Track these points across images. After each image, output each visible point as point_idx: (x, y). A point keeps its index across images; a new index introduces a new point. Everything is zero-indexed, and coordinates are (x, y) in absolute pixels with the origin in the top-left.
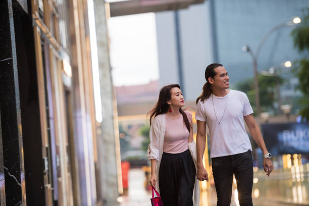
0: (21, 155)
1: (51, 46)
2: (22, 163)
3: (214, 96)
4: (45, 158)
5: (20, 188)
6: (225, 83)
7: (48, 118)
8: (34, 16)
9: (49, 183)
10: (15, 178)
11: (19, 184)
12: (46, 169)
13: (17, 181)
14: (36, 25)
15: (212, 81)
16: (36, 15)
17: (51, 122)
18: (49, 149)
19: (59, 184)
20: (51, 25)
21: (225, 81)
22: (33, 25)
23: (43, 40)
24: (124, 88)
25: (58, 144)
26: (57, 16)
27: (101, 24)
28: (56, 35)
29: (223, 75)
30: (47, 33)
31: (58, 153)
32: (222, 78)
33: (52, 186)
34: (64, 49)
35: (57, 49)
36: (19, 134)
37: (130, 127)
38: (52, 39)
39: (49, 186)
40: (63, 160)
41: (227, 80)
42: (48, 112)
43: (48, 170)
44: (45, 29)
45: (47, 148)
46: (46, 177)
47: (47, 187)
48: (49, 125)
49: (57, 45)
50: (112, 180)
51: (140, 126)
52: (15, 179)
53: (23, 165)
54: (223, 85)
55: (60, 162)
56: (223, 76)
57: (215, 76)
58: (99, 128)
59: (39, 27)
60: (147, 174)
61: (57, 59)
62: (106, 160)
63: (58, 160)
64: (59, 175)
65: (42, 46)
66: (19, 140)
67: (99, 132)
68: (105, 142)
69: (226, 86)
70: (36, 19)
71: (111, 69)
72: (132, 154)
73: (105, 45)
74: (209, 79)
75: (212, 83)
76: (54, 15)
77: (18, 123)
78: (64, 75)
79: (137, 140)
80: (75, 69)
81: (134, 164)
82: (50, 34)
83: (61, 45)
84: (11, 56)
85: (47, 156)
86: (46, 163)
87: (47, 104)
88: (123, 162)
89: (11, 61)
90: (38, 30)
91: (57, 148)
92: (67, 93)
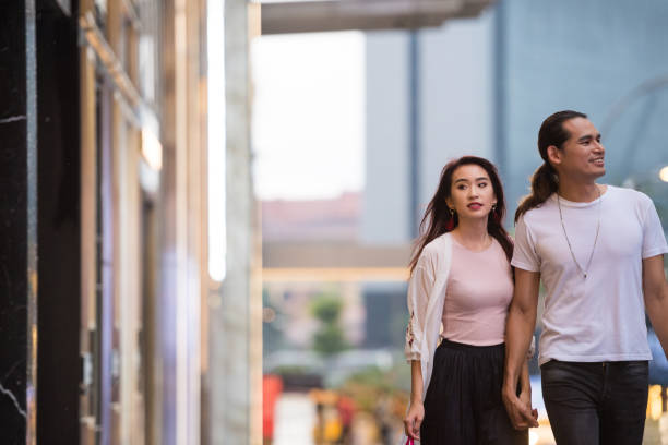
0: (31, 344)
1: (117, 96)
2: (31, 364)
3: (563, 201)
4: (86, 355)
5: (23, 422)
6: (592, 161)
7: (99, 263)
8: (83, 23)
9: (91, 414)
10: (13, 397)
11: (22, 412)
12: (87, 380)
13: (17, 404)
14: (87, 44)
15: (556, 157)
16: (88, 20)
17: (106, 273)
18: (96, 336)
19: (115, 418)
20: (121, 44)
21: (594, 156)
22: (81, 42)
23: (100, 79)
24: (278, 205)
25: (117, 325)
26: (137, 25)
27: (237, 50)
28: (131, 70)
29: (588, 140)
30: (110, 65)
31: (116, 344)
32: (586, 149)
33: (99, 422)
34: (147, 104)
35: (130, 102)
36: (29, 297)
37: (287, 296)
38: (122, 80)
39: (89, 421)
40: (127, 363)
41: (600, 153)
42: (99, 247)
43: (91, 385)
44: (106, 54)
45: (92, 334)
46: (85, 400)
47: (85, 425)
48: (99, 280)
49: (132, 93)
50: (239, 417)
51: (312, 295)
52: (12, 401)
53: (33, 367)
54: (587, 166)
55: (119, 367)
56: (587, 143)
57: (566, 143)
58: (215, 294)
59: (94, 47)
60: (320, 408)
61: (129, 126)
62: (228, 368)
63: (115, 362)
64: (115, 397)
65: (99, 94)
66: (29, 309)
67: (217, 302)
68: (228, 327)
69: (599, 170)
70: (88, 30)
71: (251, 157)
72: (288, 360)
73: (241, 99)
74: (550, 151)
75: (558, 161)
76: (128, 24)
77: (29, 270)
78: (144, 166)
79: (302, 328)
80: (169, 152)
81: (293, 382)
82: (118, 67)
83: (140, 92)
84: (23, 111)
85: (91, 350)
86: (88, 367)
87: (99, 230)
88: (266, 376)
89: (23, 123)
90: (90, 55)
91: (116, 335)
92: (147, 206)
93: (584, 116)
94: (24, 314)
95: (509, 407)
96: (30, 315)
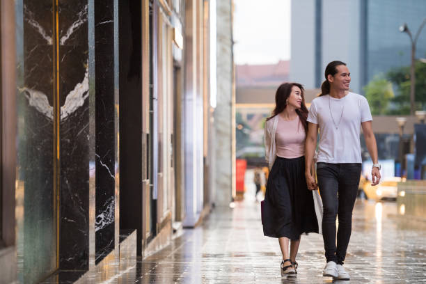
1: (161, 10)
2: (117, 151)
3: (331, 98)
5: (113, 181)
6: (345, 83)
7: (152, 99)
9: (148, 178)
10: (108, 168)
11: (112, 176)
13: (109, 172)
15: (331, 79)
17: (155, 103)
18: (150, 137)
19: (160, 180)
23: (152, 1)
24: (246, 68)
25: (161, 131)
29: (345, 75)
33: (152, 182)
34: (177, 14)
35: (167, 14)
36: (116, 115)
37: (250, 117)
39: (147, 182)
40: (166, 151)
41: (348, 81)
42: (151, 90)
45: (148, 135)
47: (145, 183)
48: (151, 108)
49: (169, 9)
50: (225, 180)
52: (107, 170)
53: (118, 153)
54: (343, 85)
57: (336, 75)
58: (212, 115)
61: (167, 26)
62: (219, 155)
64: (160, 170)
65: (150, 9)
66: (115, 122)
67: (212, 120)
68: (218, 132)
69: (346, 88)
71: (233, 43)
72: (250, 150)
73: (227, 13)
74: (329, 77)
75: (331, 81)
77: (115, 102)
78: (175, 47)
79: (258, 134)
80: (188, 40)
83: (173, 8)
84: (112, 18)
87: (151, 82)
88: (238, 159)
89: (112, 24)
92: (176, 69)
93: (345, 64)
94: (112, 124)
95: (307, 180)
96: (115, 126)
